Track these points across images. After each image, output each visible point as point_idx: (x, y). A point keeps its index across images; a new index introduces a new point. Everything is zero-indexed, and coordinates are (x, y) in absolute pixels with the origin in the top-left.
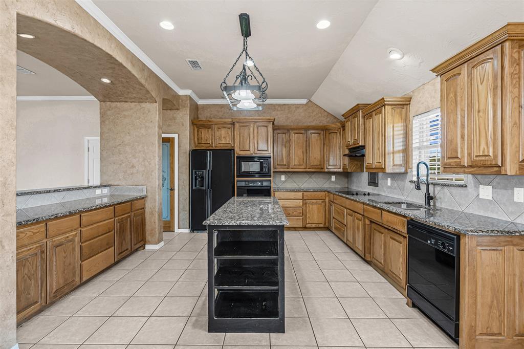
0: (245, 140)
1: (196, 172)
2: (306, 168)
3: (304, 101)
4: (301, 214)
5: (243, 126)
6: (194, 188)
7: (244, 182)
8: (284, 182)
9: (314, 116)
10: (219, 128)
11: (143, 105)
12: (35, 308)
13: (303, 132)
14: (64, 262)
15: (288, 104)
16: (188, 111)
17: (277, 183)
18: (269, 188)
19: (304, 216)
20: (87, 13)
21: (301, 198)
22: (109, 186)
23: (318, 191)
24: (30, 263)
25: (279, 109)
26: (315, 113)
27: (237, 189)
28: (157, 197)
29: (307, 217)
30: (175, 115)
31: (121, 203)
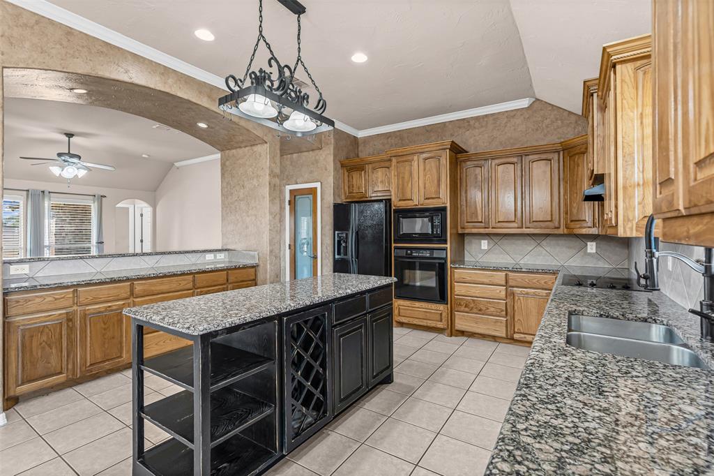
0: (406, 184)
1: (338, 234)
2: (522, 227)
3: (524, 103)
4: (504, 313)
5: (403, 161)
6: (337, 257)
7: (405, 251)
8: (487, 252)
9: (547, 127)
10: (374, 169)
11: (255, 148)
12: (58, 379)
13: (515, 160)
14: (104, 335)
15: (492, 115)
16: (332, 148)
17: (474, 254)
18: (443, 261)
19: (508, 318)
20: (119, 49)
21: (504, 283)
22: (226, 250)
23: (537, 272)
24: (50, 330)
25: (477, 124)
26: (547, 122)
27: (395, 260)
28: (268, 267)
29: (516, 319)
30: (317, 157)
31: (204, 272)
